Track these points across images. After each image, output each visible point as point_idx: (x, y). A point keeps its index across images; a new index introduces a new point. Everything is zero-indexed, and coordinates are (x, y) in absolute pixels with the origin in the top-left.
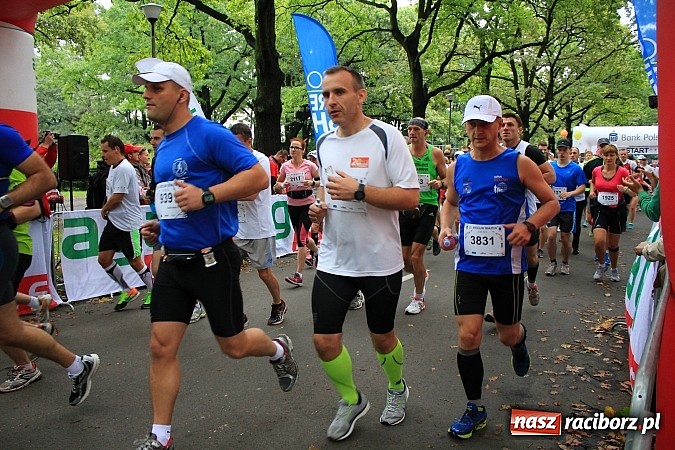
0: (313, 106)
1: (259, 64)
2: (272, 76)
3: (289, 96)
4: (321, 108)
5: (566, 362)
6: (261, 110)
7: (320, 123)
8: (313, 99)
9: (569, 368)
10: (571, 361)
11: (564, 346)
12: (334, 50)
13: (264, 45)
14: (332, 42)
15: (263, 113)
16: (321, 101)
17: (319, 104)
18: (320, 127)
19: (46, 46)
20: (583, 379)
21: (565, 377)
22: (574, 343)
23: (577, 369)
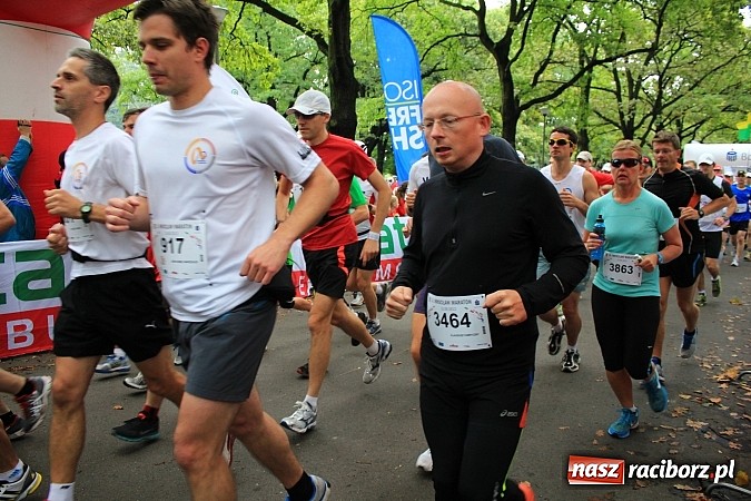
0: (391, 120)
1: (332, 73)
2: (346, 88)
3: (364, 109)
4: (401, 123)
5: (685, 417)
7: (399, 139)
8: (391, 113)
9: (690, 423)
10: (691, 414)
11: (683, 396)
12: (416, 52)
13: (338, 52)
14: (414, 46)
15: (336, 127)
16: (399, 115)
17: (398, 119)
18: (399, 143)
20: (707, 437)
21: (685, 434)
22: (694, 394)
23: (699, 425)
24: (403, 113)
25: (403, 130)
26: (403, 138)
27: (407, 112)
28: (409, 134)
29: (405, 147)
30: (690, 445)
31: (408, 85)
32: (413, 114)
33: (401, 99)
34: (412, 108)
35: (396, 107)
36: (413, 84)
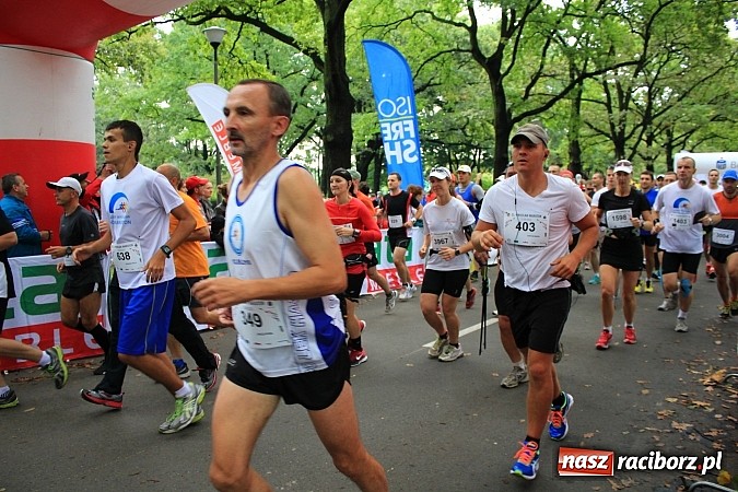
0: (386, 135)
1: (329, 90)
2: (342, 102)
3: (360, 123)
5: (670, 418)
6: (330, 138)
7: (393, 153)
8: (385, 129)
9: (675, 424)
10: (676, 416)
11: (670, 400)
12: (409, 73)
13: (333, 68)
14: (407, 65)
15: (333, 142)
16: (394, 130)
17: (393, 134)
18: (393, 158)
19: (104, 73)
20: (692, 438)
21: (671, 435)
22: (680, 397)
23: (684, 426)
24: (397, 128)
25: (397, 145)
26: (397, 152)
27: (401, 127)
28: (403, 148)
29: (399, 161)
30: (674, 446)
31: (401, 101)
32: (406, 129)
33: (396, 115)
34: (405, 123)
35: (391, 123)
36: (406, 100)
